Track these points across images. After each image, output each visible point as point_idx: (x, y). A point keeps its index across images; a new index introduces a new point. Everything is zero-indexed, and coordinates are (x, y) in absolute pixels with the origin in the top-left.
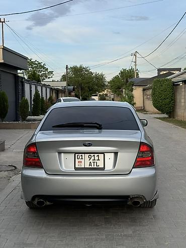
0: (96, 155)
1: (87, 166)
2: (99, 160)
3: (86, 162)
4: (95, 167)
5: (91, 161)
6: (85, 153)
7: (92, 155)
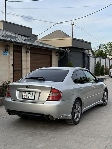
0: (32, 93)
1: (27, 98)
2: (32, 95)
3: (27, 96)
4: (31, 98)
5: (29, 95)
6: (27, 92)
7: (30, 92)
